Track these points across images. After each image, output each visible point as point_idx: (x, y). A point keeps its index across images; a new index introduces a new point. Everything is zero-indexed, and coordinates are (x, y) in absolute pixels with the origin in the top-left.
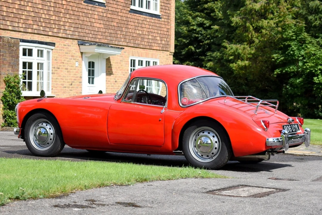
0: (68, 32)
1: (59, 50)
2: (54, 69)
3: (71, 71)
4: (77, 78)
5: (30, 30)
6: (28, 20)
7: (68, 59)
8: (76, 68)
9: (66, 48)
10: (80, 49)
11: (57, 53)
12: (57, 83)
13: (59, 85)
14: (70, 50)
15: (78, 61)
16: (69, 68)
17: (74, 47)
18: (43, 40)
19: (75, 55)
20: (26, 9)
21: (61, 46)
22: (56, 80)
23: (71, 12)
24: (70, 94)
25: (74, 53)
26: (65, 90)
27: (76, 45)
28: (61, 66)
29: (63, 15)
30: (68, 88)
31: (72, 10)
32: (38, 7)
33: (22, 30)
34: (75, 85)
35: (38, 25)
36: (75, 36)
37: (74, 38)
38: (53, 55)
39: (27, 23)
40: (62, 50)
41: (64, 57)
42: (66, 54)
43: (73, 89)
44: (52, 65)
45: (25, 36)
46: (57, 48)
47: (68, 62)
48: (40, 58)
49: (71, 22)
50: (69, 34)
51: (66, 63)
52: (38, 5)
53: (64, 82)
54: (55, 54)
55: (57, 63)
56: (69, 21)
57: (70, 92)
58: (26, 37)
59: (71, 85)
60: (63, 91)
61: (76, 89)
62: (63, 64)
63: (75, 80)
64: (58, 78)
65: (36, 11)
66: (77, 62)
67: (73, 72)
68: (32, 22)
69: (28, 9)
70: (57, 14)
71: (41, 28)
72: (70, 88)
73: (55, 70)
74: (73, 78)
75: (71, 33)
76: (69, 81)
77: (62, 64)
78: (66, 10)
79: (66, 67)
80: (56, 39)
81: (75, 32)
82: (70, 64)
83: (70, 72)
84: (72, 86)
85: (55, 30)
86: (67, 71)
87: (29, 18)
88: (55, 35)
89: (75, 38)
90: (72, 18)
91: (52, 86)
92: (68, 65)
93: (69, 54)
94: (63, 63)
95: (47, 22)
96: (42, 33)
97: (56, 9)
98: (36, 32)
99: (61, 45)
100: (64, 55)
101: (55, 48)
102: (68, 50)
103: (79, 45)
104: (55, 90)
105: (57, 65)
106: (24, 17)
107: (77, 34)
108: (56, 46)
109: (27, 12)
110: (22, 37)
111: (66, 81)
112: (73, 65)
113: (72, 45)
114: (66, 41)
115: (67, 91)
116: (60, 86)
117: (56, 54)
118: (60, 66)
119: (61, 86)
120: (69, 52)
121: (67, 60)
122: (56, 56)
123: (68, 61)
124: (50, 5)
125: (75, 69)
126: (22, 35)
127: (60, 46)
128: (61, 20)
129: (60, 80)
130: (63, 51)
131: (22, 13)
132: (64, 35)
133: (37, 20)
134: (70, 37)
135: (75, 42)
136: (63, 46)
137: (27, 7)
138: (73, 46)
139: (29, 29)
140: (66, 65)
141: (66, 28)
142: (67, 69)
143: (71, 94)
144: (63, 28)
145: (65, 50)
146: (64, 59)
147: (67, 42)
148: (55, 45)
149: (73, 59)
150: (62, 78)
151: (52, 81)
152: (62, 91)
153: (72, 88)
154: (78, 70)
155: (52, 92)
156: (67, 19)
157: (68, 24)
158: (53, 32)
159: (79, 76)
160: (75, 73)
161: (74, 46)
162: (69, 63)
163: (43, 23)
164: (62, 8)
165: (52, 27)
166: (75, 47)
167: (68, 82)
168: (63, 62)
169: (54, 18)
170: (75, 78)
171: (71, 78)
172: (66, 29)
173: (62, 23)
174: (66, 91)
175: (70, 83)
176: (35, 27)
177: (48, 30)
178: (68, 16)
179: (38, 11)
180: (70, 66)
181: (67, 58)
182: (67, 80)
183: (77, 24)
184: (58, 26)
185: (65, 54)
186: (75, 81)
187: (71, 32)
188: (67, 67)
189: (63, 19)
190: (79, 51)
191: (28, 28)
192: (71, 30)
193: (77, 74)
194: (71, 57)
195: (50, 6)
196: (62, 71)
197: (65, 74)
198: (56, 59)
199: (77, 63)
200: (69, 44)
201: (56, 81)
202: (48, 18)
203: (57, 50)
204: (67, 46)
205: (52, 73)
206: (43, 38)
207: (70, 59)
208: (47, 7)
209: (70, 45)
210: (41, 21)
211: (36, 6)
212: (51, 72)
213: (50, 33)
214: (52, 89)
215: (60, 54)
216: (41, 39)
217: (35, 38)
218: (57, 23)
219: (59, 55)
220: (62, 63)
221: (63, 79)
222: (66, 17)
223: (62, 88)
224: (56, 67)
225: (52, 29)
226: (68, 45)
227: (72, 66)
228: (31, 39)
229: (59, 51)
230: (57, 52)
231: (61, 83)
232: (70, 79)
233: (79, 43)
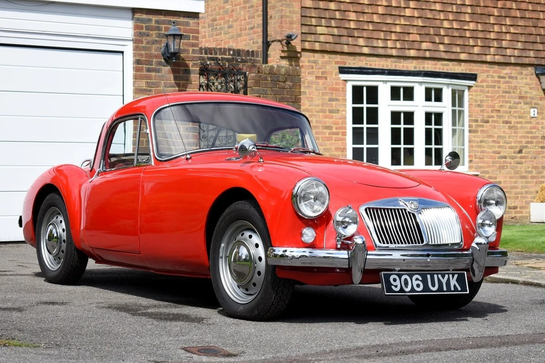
0: (509, 52)
1: (487, 86)
2: (474, 124)
3: (519, 125)
4: (533, 140)
5: (412, 53)
6: (409, 33)
7: (510, 102)
8: (533, 120)
9: (503, 83)
10: (541, 83)
11: (480, 92)
12: (482, 149)
13: (489, 153)
14: (516, 86)
15: (537, 106)
16: (513, 120)
17: (525, 81)
18: (447, 70)
19: (528, 95)
20: (402, 14)
21: (493, 79)
22: (479, 144)
23: (518, 14)
24: (516, 170)
25: (526, 92)
26: (504, 162)
27: (532, 75)
28: (493, 117)
29: (495, 19)
30: (513, 158)
31: (519, 9)
32: (433, 8)
33: (394, 52)
34: (529, 153)
35: (433, 43)
36: (527, 59)
37: (525, 62)
38: (470, 97)
39: (407, 39)
40: (494, 87)
41: (500, 101)
42: (504, 94)
43: (523, 160)
44: (470, 116)
45: (401, 65)
46: (482, 84)
47: (510, 110)
48: (433, 103)
49: (517, 32)
50: (511, 56)
51: (506, 112)
52: (433, 4)
53: (500, 147)
54: (477, 95)
55: (482, 111)
56: (512, 30)
57: (516, 167)
58: (405, 65)
59: (520, 152)
60: (498, 165)
61: (533, 161)
62: (499, 114)
63: (528, 142)
64: (485, 139)
65: (429, 16)
66: (535, 108)
67: (522, 128)
68: (418, 38)
69: (408, 12)
70: (481, 20)
71: (442, 47)
72: (518, 160)
73: (477, 125)
74: (524, 140)
75: (516, 53)
76: (513, 145)
77: (494, 114)
78: (503, 10)
79: (506, 119)
80: (478, 66)
81: (528, 52)
82: (515, 112)
83: (517, 129)
84: (523, 155)
85: (476, 50)
86: (509, 126)
87: (409, 30)
88: (476, 58)
89: (528, 63)
90: (520, 24)
91: (470, 156)
92: (511, 115)
93: (513, 94)
94: (499, 111)
95: (454, 35)
96: (444, 55)
97: (479, 10)
98: (428, 54)
99: (493, 77)
100: (498, 97)
101: (477, 84)
102: (509, 86)
103: (537, 75)
104: (478, 163)
105: (483, 115)
106: (398, 29)
107: (532, 54)
108: (479, 79)
109: (405, 20)
110: (396, 65)
111: (505, 144)
112: (525, 115)
113: (520, 76)
114: (503, 69)
115: (509, 165)
116: (491, 154)
117: (480, 95)
118: (489, 117)
119: (494, 154)
120: (512, 90)
121: (508, 105)
122: (479, 98)
123: (510, 107)
124: (462, 3)
125: (530, 123)
126: (395, 62)
127: (490, 79)
128: (491, 30)
129: (491, 144)
130: (496, 89)
131: (395, 21)
132: (498, 58)
133: (430, 32)
134: (513, 60)
135: (528, 70)
136: (496, 79)
137: (407, 9)
138: (522, 78)
139: (411, 51)
140: (507, 115)
141: (504, 44)
142: (507, 122)
143: (519, 169)
144: (495, 44)
145: (503, 86)
146: (500, 103)
147: (505, 72)
148: (477, 79)
149: (523, 103)
150: (495, 139)
151: (470, 147)
152: (495, 165)
153: (521, 158)
154: (538, 123)
155: (470, 167)
156: (506, 28)
157: (508, 37)
158: (471, 54)
159: (540, 136)
160: (529, 130)
161: (526, 78)
162: (512, 110)
163: (445, 37)
164: (494, 7)
165: (467, 44)
166: (528, 81)
167: (511, 148)
168: (497, 108)
169: (472, 26)
170: (530, 140)
171: (519, 139)
172: (504, 46)
173: (492, 36)
174: (506, 165)
175: (518, 150)
176: (424, 46)
177: (458, 49)
178: (508, 22)
179: (434, 15)
180: (516, 117)
181: (506, 102)
182: (509, 143)
183: (533, 36)
184: (481, 42)
185: (501, 94)
186: (529, 145)
187: (516, 51)
188: (508, 118)
189: (496, 28)
190: (539, 87)
191: (409, 49)
192: (516, 47)
193: (534, 130)
194: (517, 100)
195: (462, 5)
196: (495, 127)
197: (504, 132)
198: (479, 105)
199: (532, 110)
200: (512, 75)
201: (480, 147)
202: (458, 27)
203: (483, 87)
204: (507, 79)
205: (470, 131)
206: (448, 65)
207: (514, 103)
208: (454, 7)
209: (516, 75)
210: (440, 35)
211: (427, 6)
212: (466, 129)
213: (463, 56)
214: (471, 161)
215: (489, 95)
216: (442, 67)
217: (426, 66)
218: (480, 35)
219: (487, 97)
220: (495, 111)
221: (499, 142)
222: (504, 23)
223: (497, 160)
224: (479, 119)
225: (467, 49)
226: (510, 77)
227: (520, 117)
228: (418, 69)
229: (487, 89)
230: (482, 91)
231: (493, 150)
232: (515, 142)
233: (537, 72)
